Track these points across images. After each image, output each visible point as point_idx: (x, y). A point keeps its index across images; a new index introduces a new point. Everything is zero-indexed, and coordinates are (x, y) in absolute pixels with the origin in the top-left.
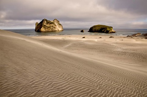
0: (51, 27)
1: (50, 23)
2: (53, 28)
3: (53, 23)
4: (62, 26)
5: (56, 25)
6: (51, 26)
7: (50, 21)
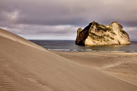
0: (106, 37)
1: (103, 29)
2: (110, 39)
3: (109, 29)
4: (128, 36)
5: (114, 34)
6: (105, 35)
7: (103, 26)
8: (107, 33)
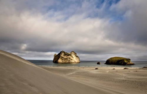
0: (68, 59)
2: (70, 60)
3: (70, 55)
4: (79, 58)
5: (73, 57)
7: (67, 53)
8: (69, 57)
